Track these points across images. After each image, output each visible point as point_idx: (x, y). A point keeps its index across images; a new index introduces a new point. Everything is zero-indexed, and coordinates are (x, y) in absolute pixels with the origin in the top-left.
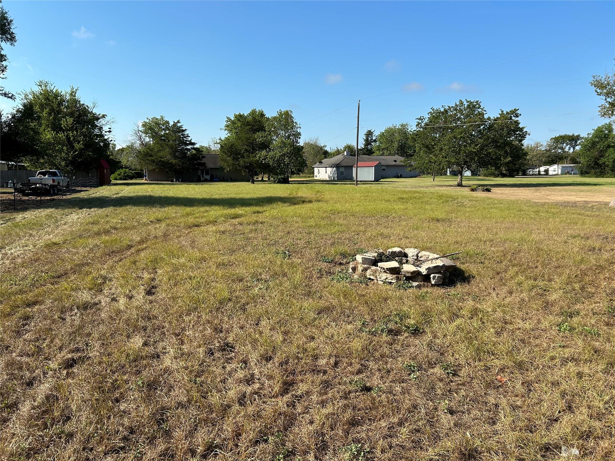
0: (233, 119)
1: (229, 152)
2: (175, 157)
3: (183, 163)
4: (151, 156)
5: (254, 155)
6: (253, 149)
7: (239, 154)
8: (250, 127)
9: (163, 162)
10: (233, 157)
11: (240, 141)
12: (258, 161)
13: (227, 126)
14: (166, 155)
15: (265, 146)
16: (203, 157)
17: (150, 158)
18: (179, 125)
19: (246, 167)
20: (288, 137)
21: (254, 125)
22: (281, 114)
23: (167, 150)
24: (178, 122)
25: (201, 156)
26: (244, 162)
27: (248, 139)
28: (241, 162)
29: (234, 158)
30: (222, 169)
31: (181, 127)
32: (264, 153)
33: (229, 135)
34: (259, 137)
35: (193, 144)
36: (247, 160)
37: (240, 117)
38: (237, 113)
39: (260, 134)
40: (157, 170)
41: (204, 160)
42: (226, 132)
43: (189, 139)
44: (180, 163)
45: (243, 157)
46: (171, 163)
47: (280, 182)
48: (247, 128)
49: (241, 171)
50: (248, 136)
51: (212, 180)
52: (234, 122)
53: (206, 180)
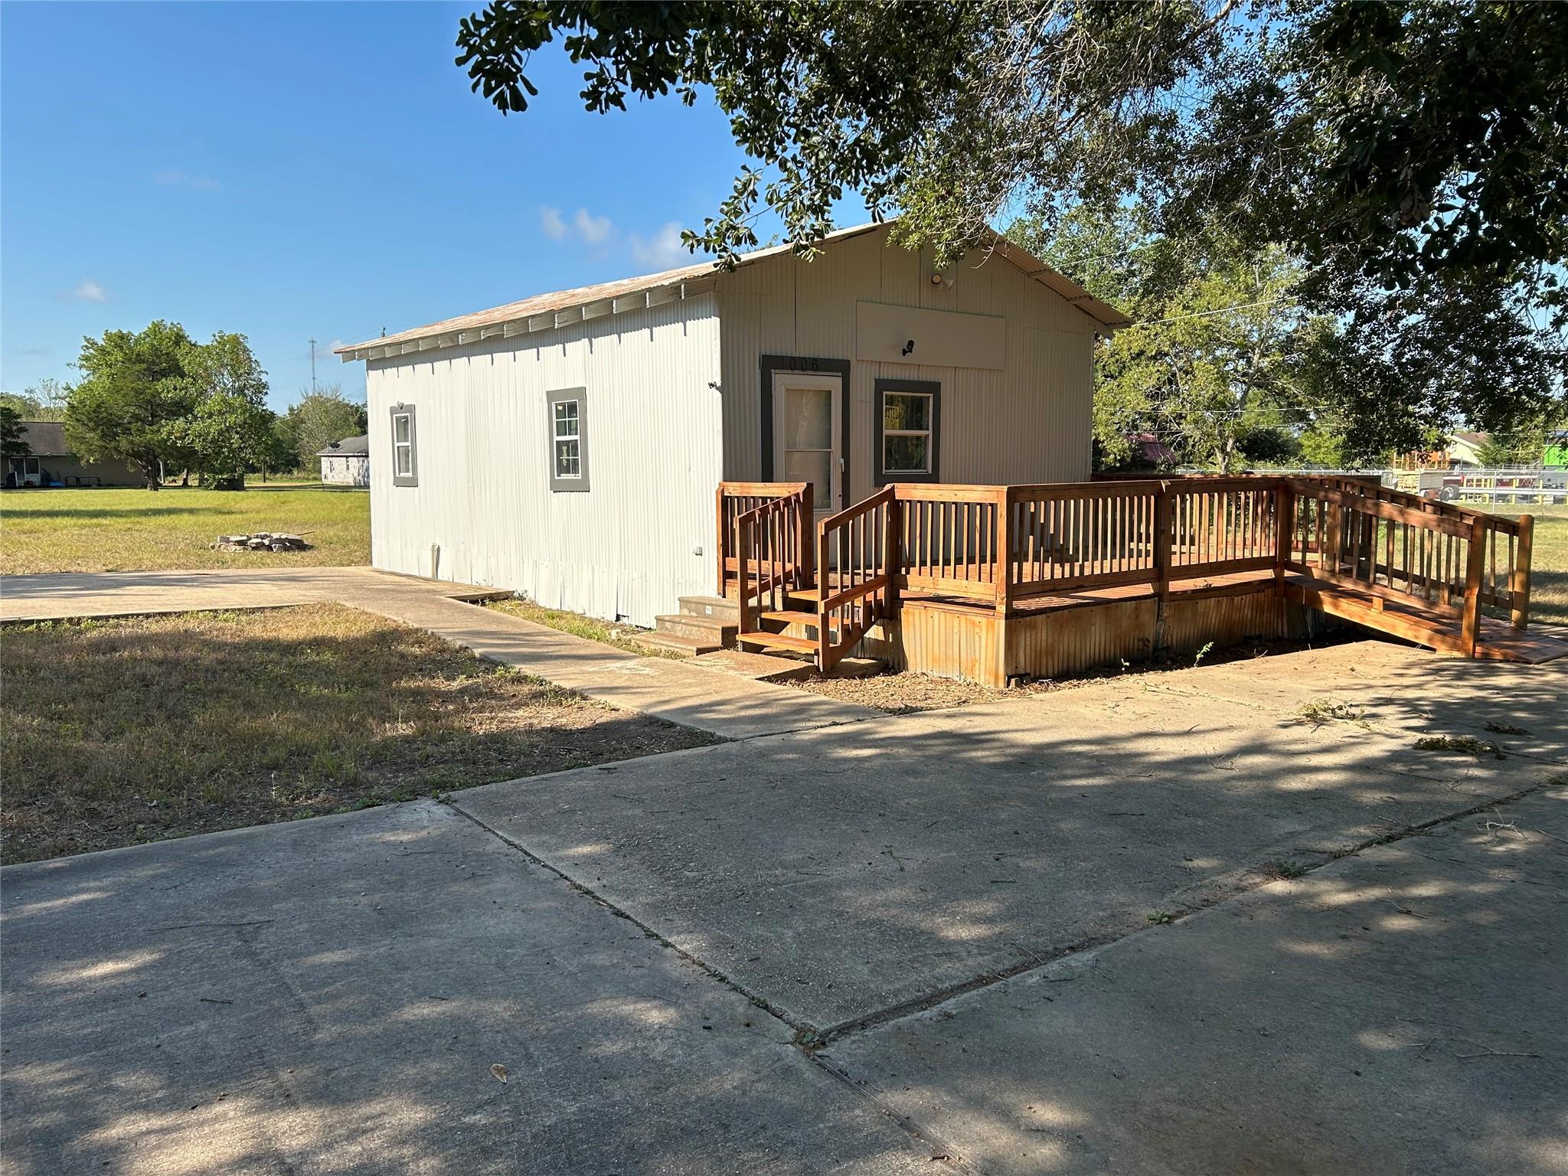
0: (101, 342)
1: (90, 420)
5: (155, 428)
6: (153, 416)
7: (118, 425)
8: (144, 366)
10: (103, 431)
11: (119, 397)
12: (166, 441)
13: (87, 359)
15: (181, 408)
16: (22, 430)
19: (136, 455)
20: (241, 391)
21: (153, 361)
22: (222, 342)
25: (15, 428)
26: (132, 442)
27: (138, 392)
28: (124, 443)
29: (104, 436)
30: (74, 458)
32: (180, 423)
33: (91, 377)
34: (167, 389)
36: (137, 439)
37: (120, 340)
38: (114, 331)
39: (169, 382)
41: (23, 438)
42: (85, 372)
45: (127, 431)
47: (220, 487)
48: (138, 367)
49: (123, 463)
50: (139, 385)
51: (46, 484)
52: (103, 351)
53: (29, 486)
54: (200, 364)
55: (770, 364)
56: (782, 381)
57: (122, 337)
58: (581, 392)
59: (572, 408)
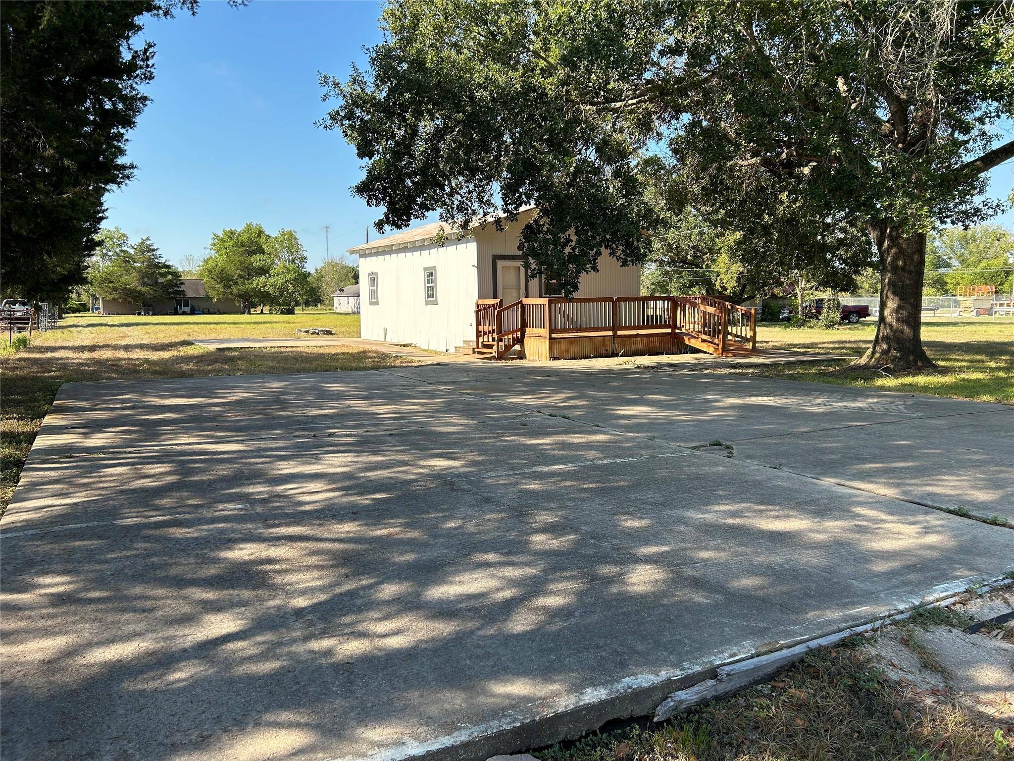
0: (221, 236)
1: (218, 278)
2: (144, 284)
3: (156, 291)
4: (111, 282)
5: (250, 282)
6: (249, 275)
7: (232, 280)
8: (244, 248)
9: (129, 290)
10: (224, 284)
11: (232, 265)
12: (256, 288)
13: (214, 245)
14: (132, 281)
15: (263, 271)
16: (182, 283)
17: (111, 285)
18: (148, 243)
19: (240, 296)
20: (293, 261)
21: (249, 246)
22: (283, 235)
23: (134, 274)
24: (148, 239)
25: (178, 282)
26: (238, 289)
27: (241, 263)
28: (235, 290)
29: (225, 286)
30: (208, 298)
31: (150, 245)
32: (263, 279)
33: (216, 255)
34: (257, 260)
35: (168, 267)
36: (241, 288)
38: (228, 229)
39: (257, 257)
40: (120, 301)
41: (183, 288)
42: (213, 252)
43: (162, 261)
44: (151, 291)
45: (236, 283)
46: (140, 292)
47: (282, 313)
48: (241, 249)
49: (233, 301)
50: (242, 259)
51: (193, 312)
52: (223, 241)
53: (184, 313)
54: (273, 247)
55: (496, 258)
56: (500, 264)
57: (232, 233)
58: (434, 268)
59: (432, 274)
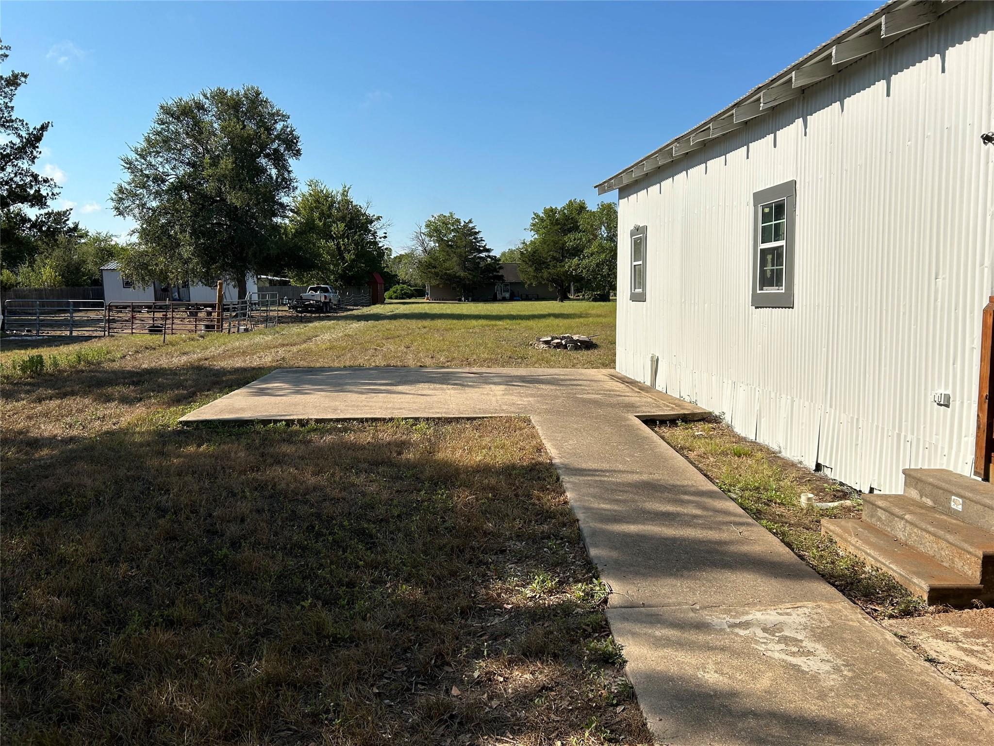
0: (541, 215)
1: (530, 260)
2: (465, 269)
3: (474, 276)
4: (435, 267)
5: (563, 264)
6: (563, 256)
7: (544, 263)
8: (559, 226)
9: (450, 275)
10: (535, 267)
11: (545, 246)
12: (568, 271)
13: (534, 225)
14: (453, 266)
15: (576, 252)
16: (501, 268)
17: (433, 270)
18: (471, 225)
19: (554, 281)
21: (565, 224)
22: (602, 209)
23: (455, 259)
24: (470, 221)
25: (497, 267)
26: (549, 273)
27: (555, 243)
28: (546, 275)
29: (536, 270)
30: (521, 284)
31: (473, 228)
32: (576, 260)
33: (536, 236)
34: (570, 240)
35: (488, 251)
36: (552, 271)
37: (550, 212)
38: (548, 207)
39: (571, 236)
40: (441, 286)
41: (501, 272)
42: (533, 233)
43: (483, 244)
44: (470, 277)
45: (547, 268)
46: (459, 277)
47: (595, 300)
48: (556, 227)
49: (546, 285)
50: (556, 238)
51: (512, 298)
52: (542, 220)
53: (504, 300)
54: (588, 224)
57: (552, 210)
